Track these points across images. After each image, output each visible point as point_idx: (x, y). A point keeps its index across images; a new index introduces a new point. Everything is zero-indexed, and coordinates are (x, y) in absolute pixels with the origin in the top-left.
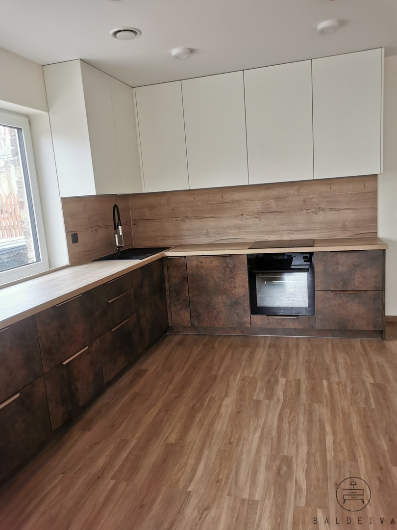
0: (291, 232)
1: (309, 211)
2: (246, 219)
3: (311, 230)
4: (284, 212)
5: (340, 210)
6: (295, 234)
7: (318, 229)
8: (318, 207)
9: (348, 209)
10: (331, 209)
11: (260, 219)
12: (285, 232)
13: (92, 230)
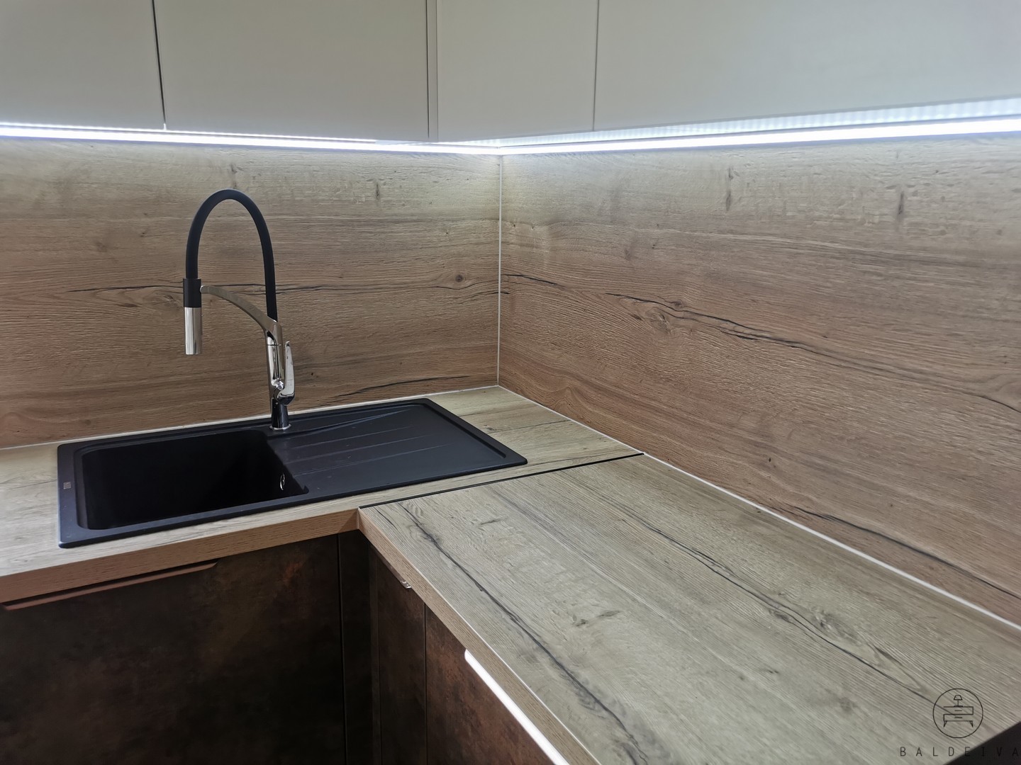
13: (128, 302)
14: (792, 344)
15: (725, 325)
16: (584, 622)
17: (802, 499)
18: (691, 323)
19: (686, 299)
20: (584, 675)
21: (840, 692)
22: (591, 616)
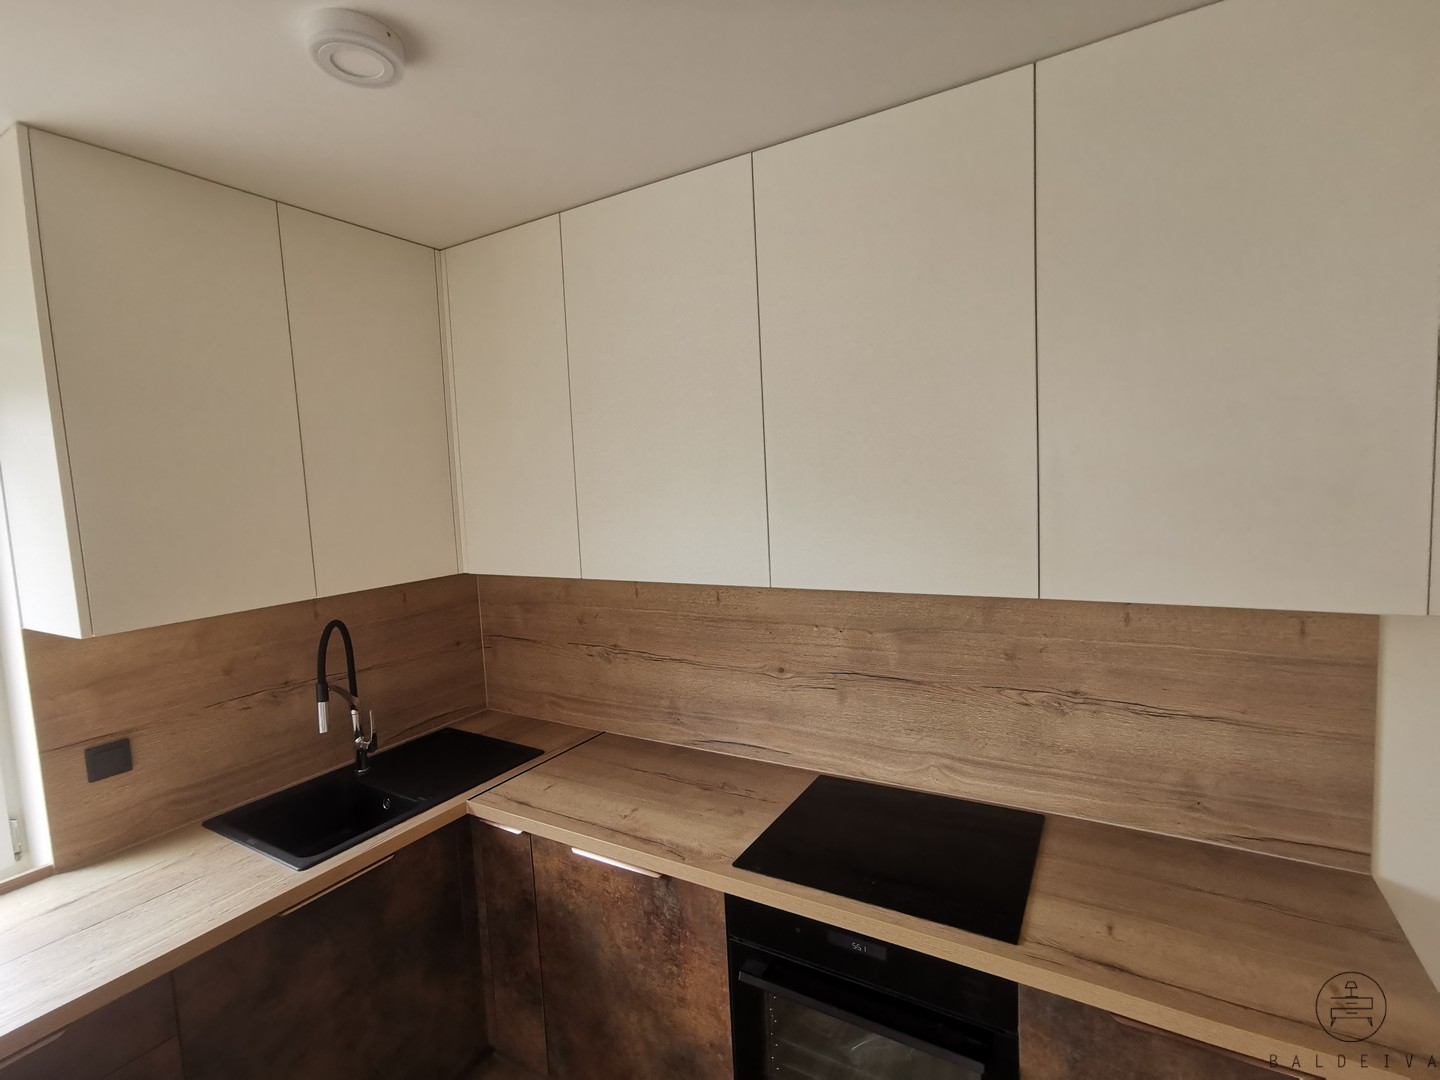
0: (958, 765)
1: (1032, 698)
2: (793, 688)
3: (1035, 772)
4: (930, 684)
5: (1170, 716)
6: (971, 776)
7: (1064, 777)
8: (1070, 687)
9: (1210, 719)
10: (1128, 707)
11: (842, 699)
12: (933, 761)
13: (245, 706)
14: (680, 661)
15: (644, 655)
16: (626, 816)
17: (696, 736)
18: (625, 656)
19: (619, 643)
20: (639, 834)
21: (737, 808)
22: (628, 812)
